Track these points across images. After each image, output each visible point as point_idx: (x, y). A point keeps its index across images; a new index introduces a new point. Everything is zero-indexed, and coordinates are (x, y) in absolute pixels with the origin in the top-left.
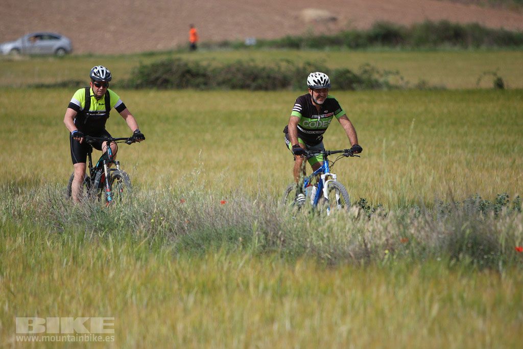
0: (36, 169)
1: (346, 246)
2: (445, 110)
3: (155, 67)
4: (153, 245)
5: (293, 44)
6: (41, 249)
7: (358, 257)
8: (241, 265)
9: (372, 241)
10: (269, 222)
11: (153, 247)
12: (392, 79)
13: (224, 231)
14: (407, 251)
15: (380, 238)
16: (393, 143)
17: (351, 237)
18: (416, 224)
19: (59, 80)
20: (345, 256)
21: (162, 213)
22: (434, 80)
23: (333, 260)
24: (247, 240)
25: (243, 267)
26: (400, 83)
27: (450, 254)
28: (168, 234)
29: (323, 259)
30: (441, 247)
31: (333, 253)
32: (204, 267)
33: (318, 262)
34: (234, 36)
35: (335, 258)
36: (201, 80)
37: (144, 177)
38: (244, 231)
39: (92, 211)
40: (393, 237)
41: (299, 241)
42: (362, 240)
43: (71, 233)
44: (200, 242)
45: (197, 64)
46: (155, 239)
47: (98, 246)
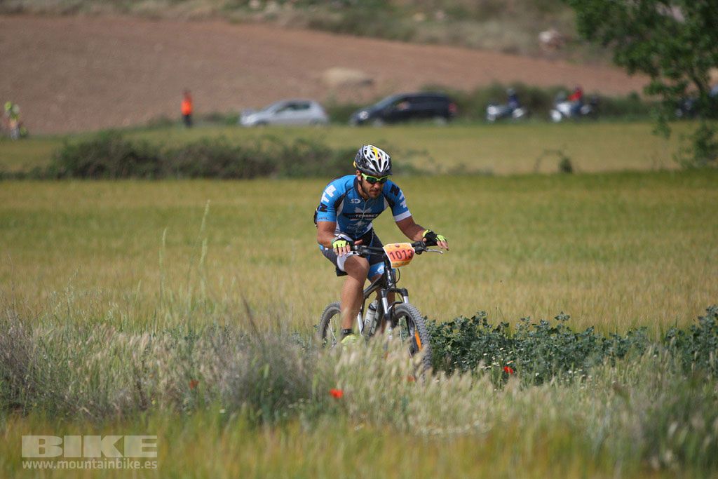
3: (85, 149)
12: (418, 162)
22: (479, 163)
26: (431, 167)
36: (150, 166)
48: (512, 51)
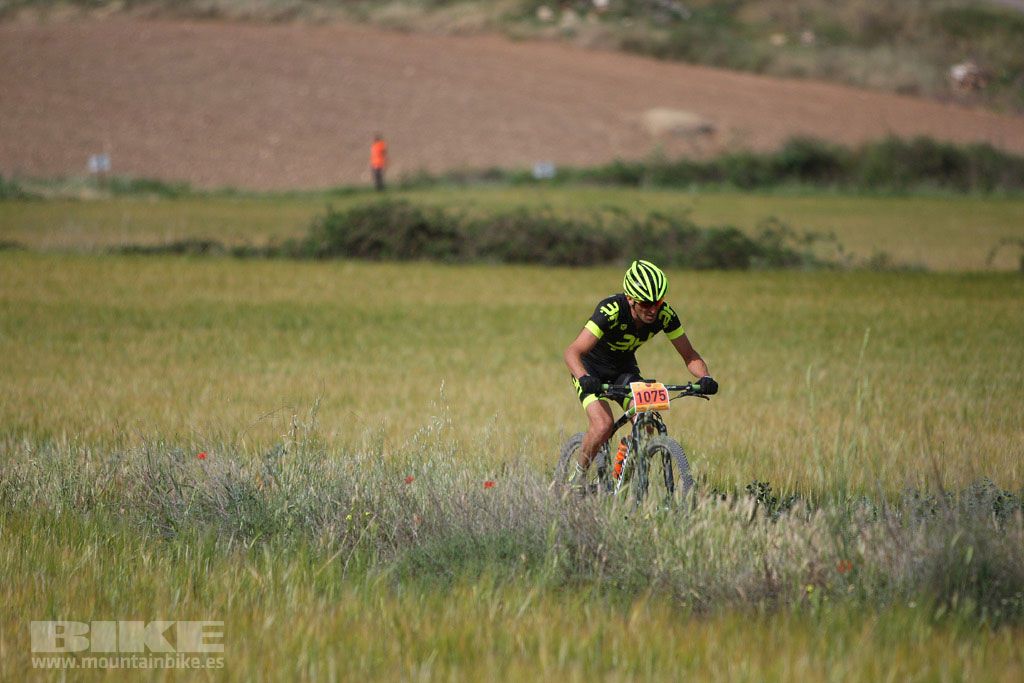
0: (121, 412)
1: (729, 576)
2: (925, 314)
3: (357, 217)
4: (352, 566)
5: (627, 177)
6: (131, 570)
7: (753, 596)
8: (523, 608)
9: (781, 567)
10: (580, 524)
11: (351, 572)
12: (820, 250)
13: (490, 541)
14: (851, 588)
15: (799, 562)
16: (822, 374)
17: (740, 556)
18: (868, 535)
19: (169, 238)
20: (728, 594)
21: (369, 503)
22: (904, 253)
23: (705, 601)
24: (535, 559)
25: (528, 612)
26: (837, 257)
27: (936, 595)
28: (380, 544)
29: (684, 599)
30: (918, 581)
31: (704, 589)
32: (450, 611)
33: (675, 607)
34: (511, 160)
35: (709, 598)
36: (444, 244)
37: (333, 433)
38: (530, 542)
39: (230, 498)
40: (822, 560)
41: (638, 563)
42: (762, 565)
43: (190, 540)
44: (443, 561)
45: (439, 212)
46: (353, 555)
47: (242, 566)
48: (910, 90)
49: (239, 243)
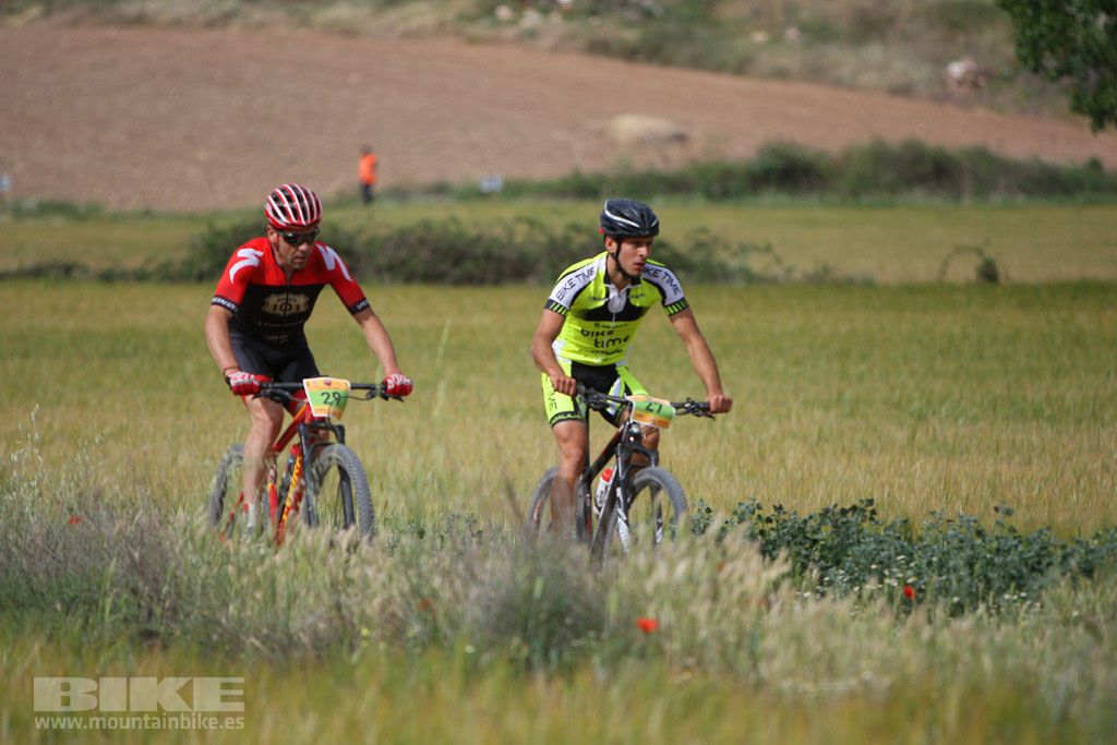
12: (756, 263)
22: (851, 266)
26: (775, 271)
49: (106, 265)
